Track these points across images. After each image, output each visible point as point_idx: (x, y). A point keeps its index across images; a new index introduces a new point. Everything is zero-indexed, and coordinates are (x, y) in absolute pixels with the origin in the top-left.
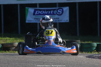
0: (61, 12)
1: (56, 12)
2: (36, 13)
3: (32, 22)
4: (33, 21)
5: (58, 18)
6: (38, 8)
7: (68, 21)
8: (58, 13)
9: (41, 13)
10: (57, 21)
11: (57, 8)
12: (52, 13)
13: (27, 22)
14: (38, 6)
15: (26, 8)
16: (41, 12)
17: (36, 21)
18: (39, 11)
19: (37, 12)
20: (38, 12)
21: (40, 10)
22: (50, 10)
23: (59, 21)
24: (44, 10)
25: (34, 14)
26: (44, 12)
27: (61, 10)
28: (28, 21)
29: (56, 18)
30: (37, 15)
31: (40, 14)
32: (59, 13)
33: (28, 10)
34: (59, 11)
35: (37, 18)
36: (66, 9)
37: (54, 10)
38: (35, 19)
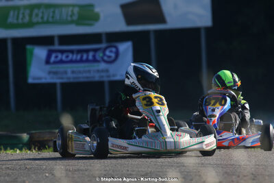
0: (113, 55)
1: (101, 55)
2: (53, 59)
3: (43, 81)
4: (46, 79)
5: (107, 71)
6: (57, 47)
8: (105, 58)
9: (64, 58)
10: (102, 77)
11: (103, 45)
12: (90, 57)
13: (30, 81)
14: (56, 41)
15: (29, 47)
16: (65, 55)
17: (52, 78)
20: (56, 57)
21: (62, 52)
22: (87, 51)
23: (108, 76)
24: (72, 52)
25: (48, 62)
26: (70, 56)
27: (114, 50)
28: (34, 78)
29: (102, 71)
30: (55, 63)
31: (61, 62)
32: (109, 57)
33: (32, 53)
34: (107, 53)
35: (54, 70)
36: (126, 48)
37: (96, 50)
38: (50, 73)
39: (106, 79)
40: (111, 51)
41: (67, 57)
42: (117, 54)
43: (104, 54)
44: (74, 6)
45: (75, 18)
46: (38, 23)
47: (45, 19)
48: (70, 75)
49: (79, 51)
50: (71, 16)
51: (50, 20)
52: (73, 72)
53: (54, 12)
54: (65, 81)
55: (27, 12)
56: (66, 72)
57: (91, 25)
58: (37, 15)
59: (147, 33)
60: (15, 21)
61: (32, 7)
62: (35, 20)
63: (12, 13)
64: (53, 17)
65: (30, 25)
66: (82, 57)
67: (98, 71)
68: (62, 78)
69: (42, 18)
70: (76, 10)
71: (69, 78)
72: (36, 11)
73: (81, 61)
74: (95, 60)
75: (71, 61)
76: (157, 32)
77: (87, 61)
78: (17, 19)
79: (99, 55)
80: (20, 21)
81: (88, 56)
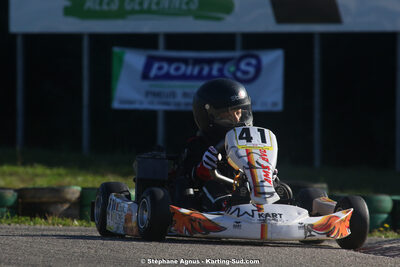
0: (251, 70)
1: (232, 69)
2: (154, 72)
3: (137, 106)
4: (141, 103)
6: (161, 52)
7: (279, 107)
8: (239, 74)
9: (172, 72)
11: (237, 54)
12: (215, 72)
13: (116, 105)
14: (161, 42)
15: (116, 50)
16: (174, 66)
17: (151, 103)
18: (165, 66)
19: (156, 65)
20: (160, 68)
21: (170, 61)
22: (210, 62)
24: (185, 61)
25: (145, 76)
26: (183, 67)
27: (253, 61)
28: (122, 102)
30: (157, 78)
31: (168, 77)
32: (245, 73)
33: (121, 60)
34: (243, 66)
35: (157, 90)
36: (273, 59)
37: (224, 61)
38: (147, 94)
40: (248, 64)
41: (177, 69)
42: (258, 68)
43: (238, 68)
45: (194, 6)
46: (133, 12)
47: (146, 6)
48: (180, 99)
49: (197, 62)
50: (187, 3)
51: (154, 7)
52: (185, 95)
54: (172, 108)
56: (173, 95)
57: (219, 19)
59: (309, 36)
60: (97, 8)
62: (128, 7)
64: (158, 4)
65: (121, 14)
66: (201, 71)
68: (167, 104)
69: (141, 4)
71: (178, 104)
73: (199, 77)
75: (184, 77)
76: (324, 36)
77: (209, 77)
78: (101, 4)
79: (230, 69)
80: (105, 8)
81: (211, 70)
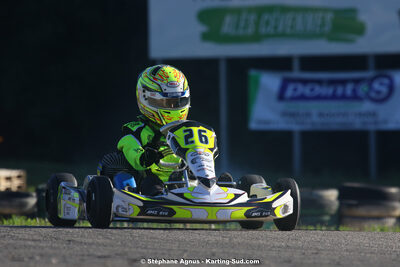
0: (384, 90)
2: (289, 92)
5: (374, 114)
11: (369, 74)
12: (349, 92)
13: (253, 125)
14: (296, 64)
15: (253, 73)
16: (309, 87)
18: (300, 87)
19: (291, 87)
20: (295, 90)
21: (305, 82)
22: (343, 82)
23: (376, 123)
24: (319, 82)
25: (281, 97)
26: (317, 88)
27: (386, 81)
28: (260, 122)
31: (303, 98)
32: (378, 92)
33: (257, 82)
34: (376, 85)
37: (357, 81)
38: (284, 114)
39: (372, 128)
40: (381, 84)
41: (312, 90)
42: (391, 88)
43: (371, 88)
44: (325, 10)
45: (327, 28)
46: (268, 36)
47: (280, 29)
48: (315, 119)
51: (288, 31)
52: (321, 115)
53: (294, 19)
54: (307, 127)
55: (253, 17)
56: (308, 115)
57: (350, 41)
58: (267, 23)
61: (261, 11)
62: (263, 30)
63: (228, 19)
64: (292, 27)
65: (257, 38)
66: (335, 91)
67: (360, 115)
68: (303, 123)
69: (276, 28)
70: (329, 17)
71: (314, 124)
72: (266, 17)
73: (334, 97)
74: (355, 97)
75: (319, 98)
77: (344, 97)
79: (363, 89)
80: (241, 32)
